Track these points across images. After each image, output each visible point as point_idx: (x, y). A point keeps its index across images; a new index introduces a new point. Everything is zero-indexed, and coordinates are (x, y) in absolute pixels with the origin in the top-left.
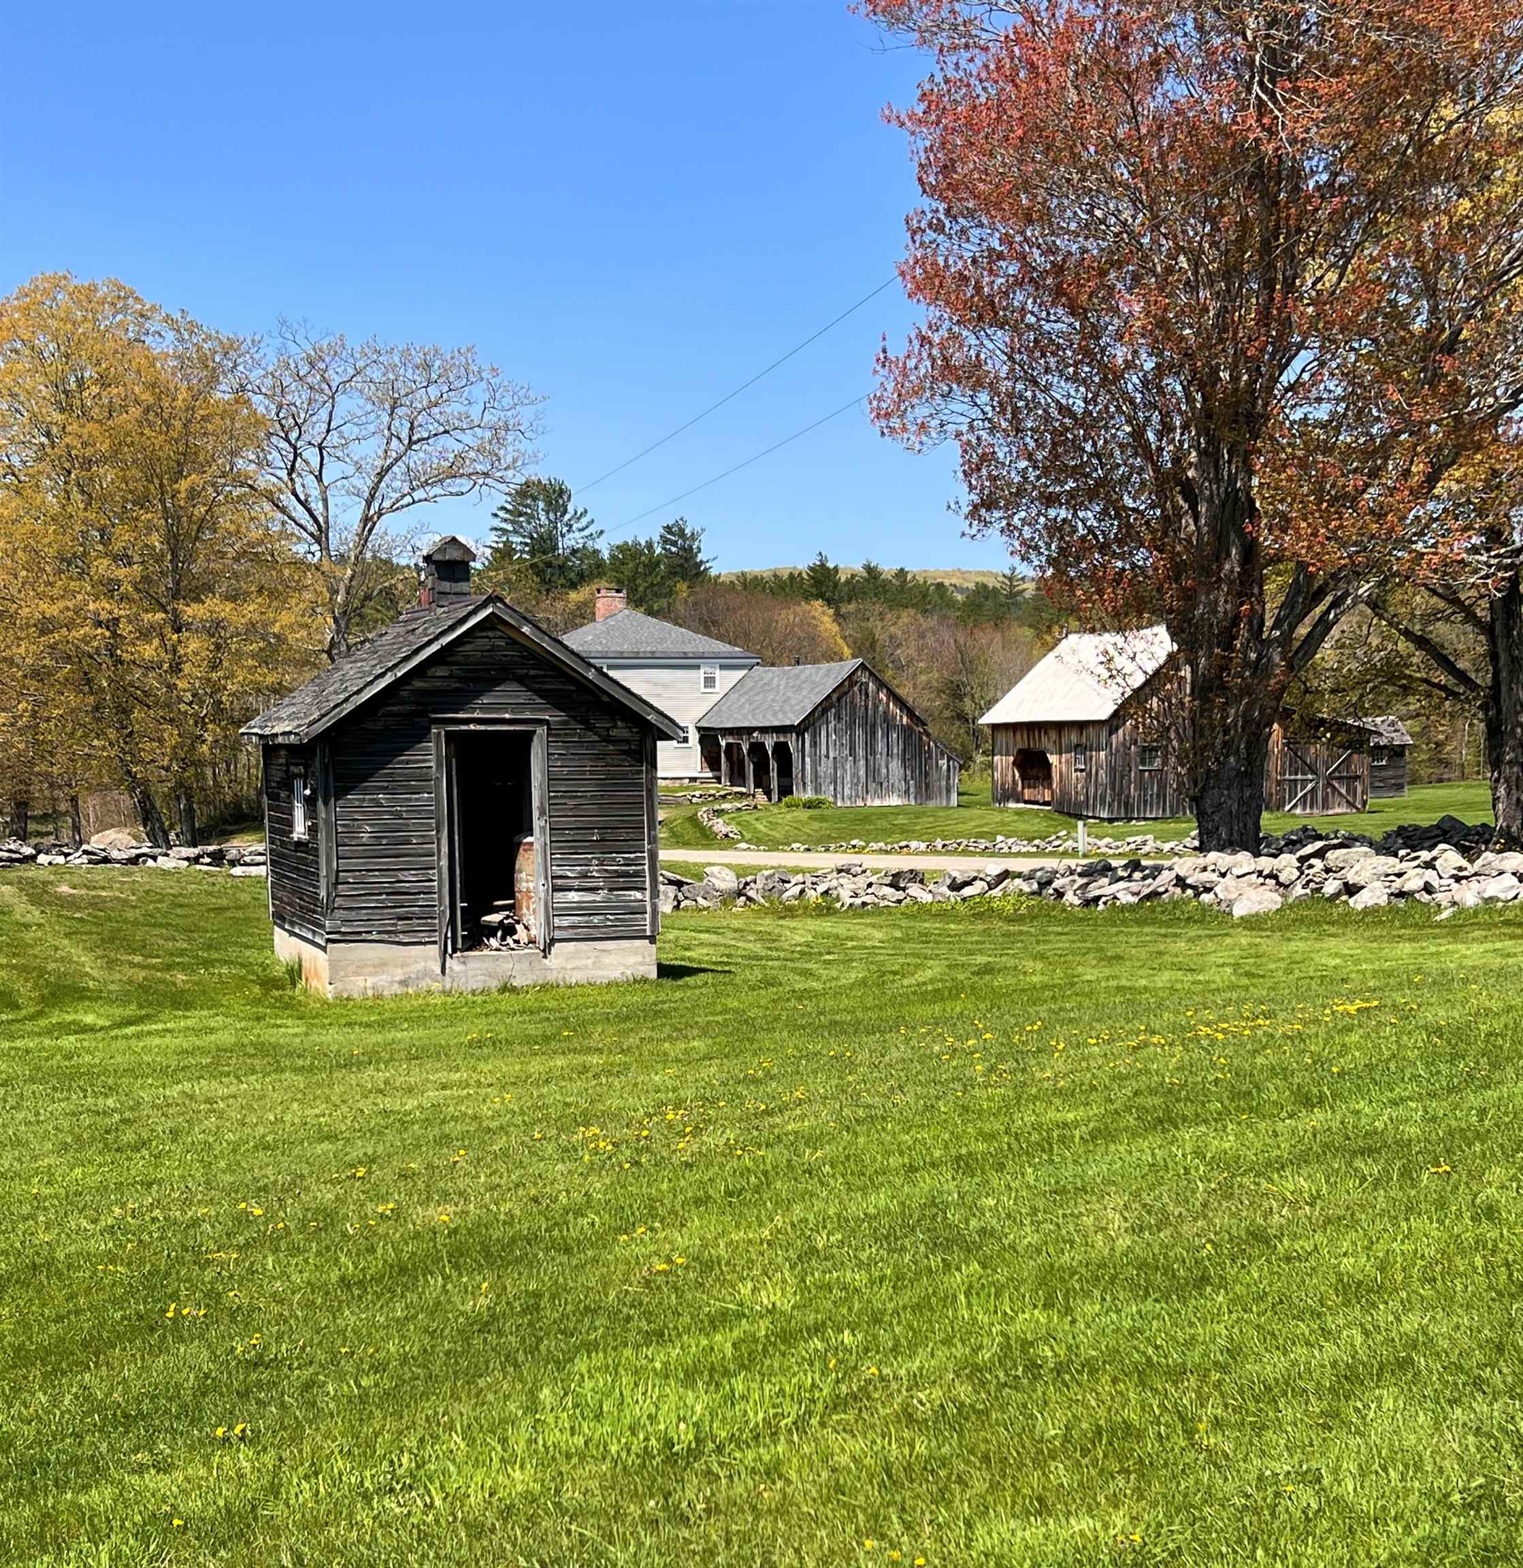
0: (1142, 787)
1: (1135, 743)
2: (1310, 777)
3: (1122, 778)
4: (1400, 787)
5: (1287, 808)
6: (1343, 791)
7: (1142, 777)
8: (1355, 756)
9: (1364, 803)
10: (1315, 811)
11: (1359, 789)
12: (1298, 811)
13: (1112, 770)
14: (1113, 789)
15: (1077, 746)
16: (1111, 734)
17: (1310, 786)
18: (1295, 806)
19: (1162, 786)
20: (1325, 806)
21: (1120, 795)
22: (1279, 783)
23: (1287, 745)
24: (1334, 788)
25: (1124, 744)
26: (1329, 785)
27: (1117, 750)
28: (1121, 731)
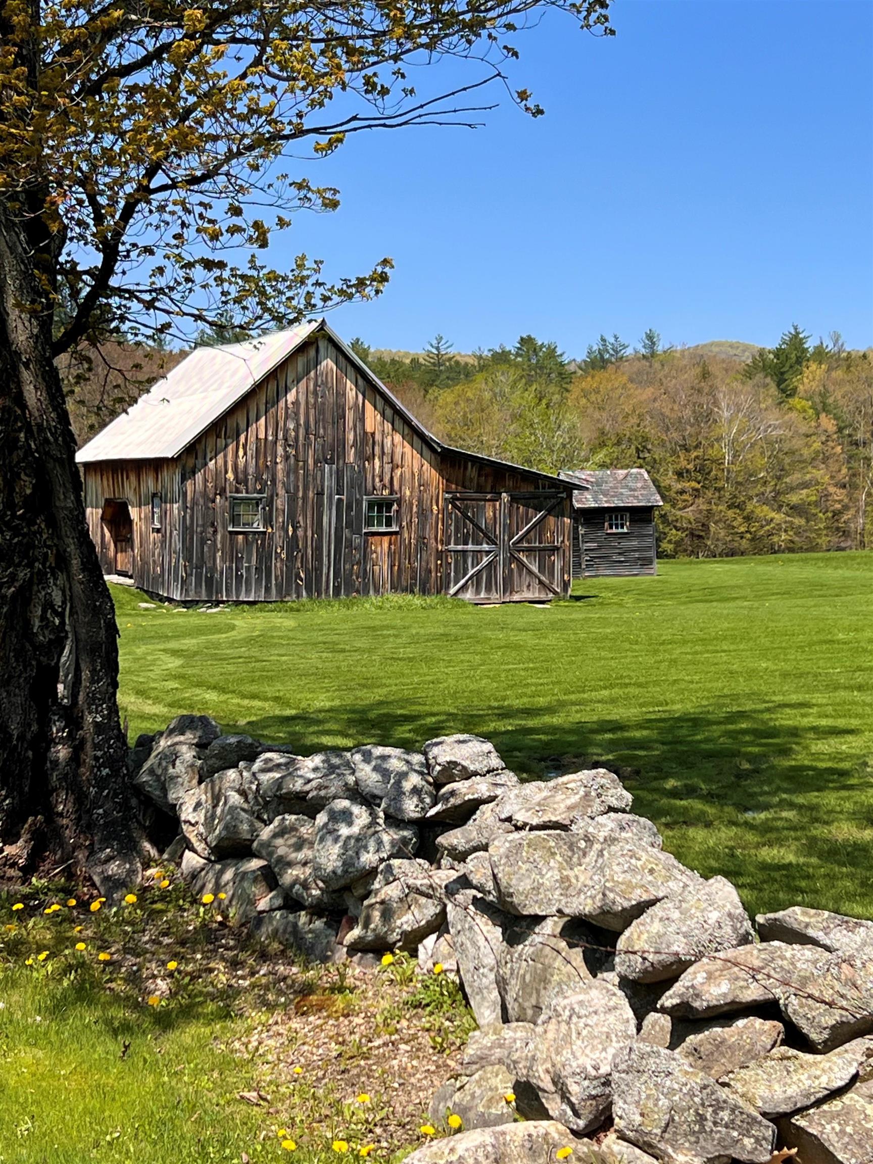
0: (234, 556)
1: (222, 492)
2: (485, 547)
3: (203, 542)
4: (646, 562)
5: (452, 591)
6: (535, 569)
7: (233, 542)
8: (552, 520)
9: (566, 585)
10: (494, 596)
11: (558, 566)
12: (469, 595)
13: (187, 531)
14: (188, 558)
15: (154, 495)
16: (184, 479)
17: (485, 560)
18: (464, 588)
19: (265, 556)
20: (508, 586)
21: (199, 567)
22: (440, 555)
23: (453, 501)
24: (521, 565)
25: (204, 494)
26: (513, 558)
27: (194, 502)
28: (199, 476)
